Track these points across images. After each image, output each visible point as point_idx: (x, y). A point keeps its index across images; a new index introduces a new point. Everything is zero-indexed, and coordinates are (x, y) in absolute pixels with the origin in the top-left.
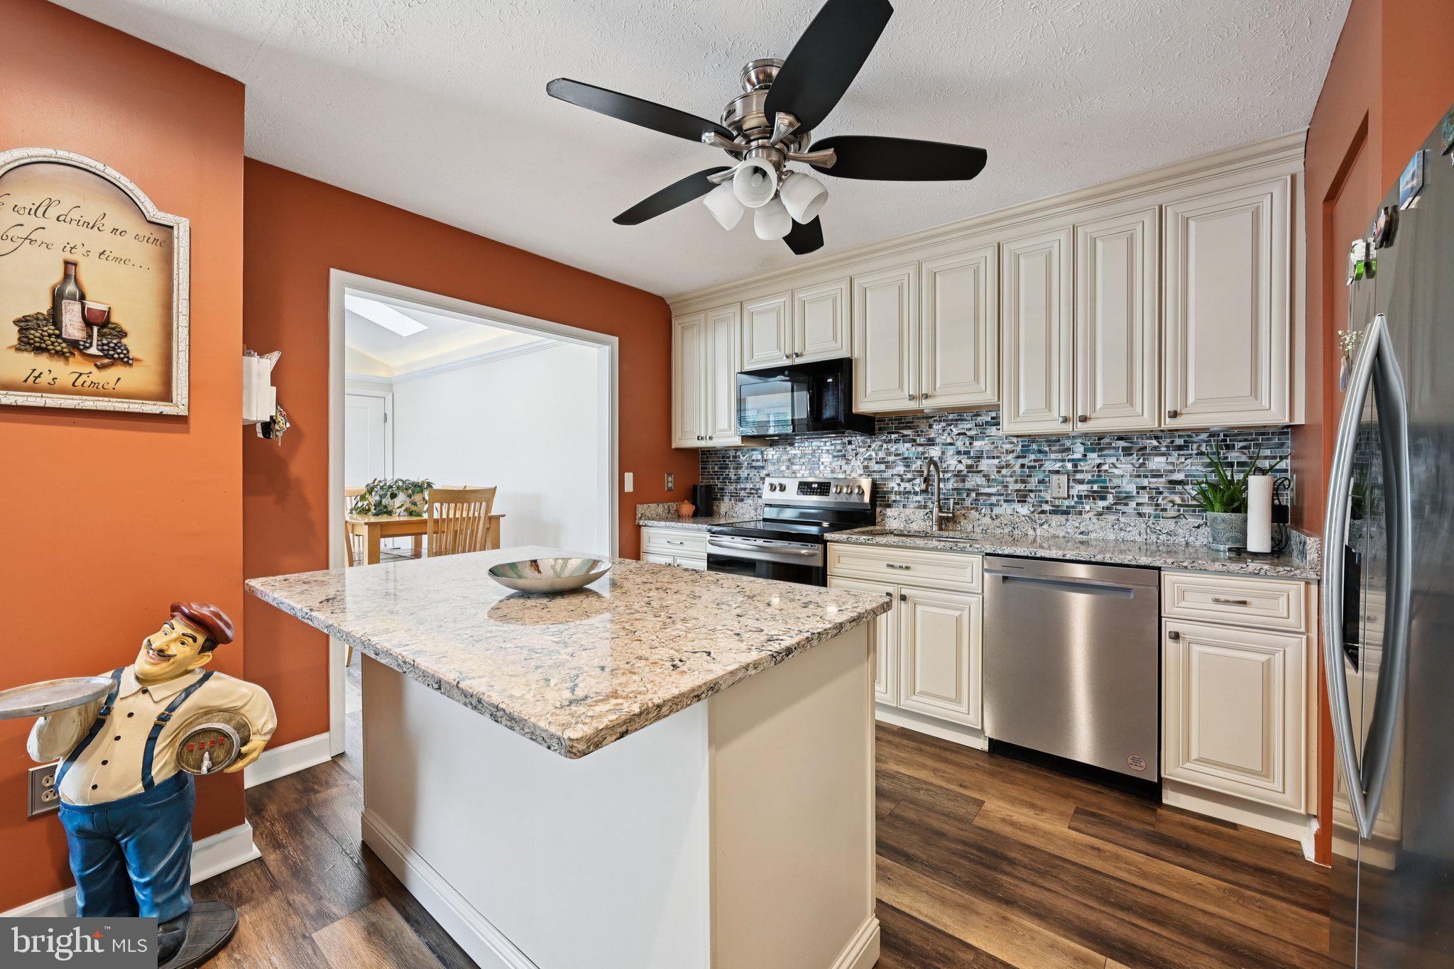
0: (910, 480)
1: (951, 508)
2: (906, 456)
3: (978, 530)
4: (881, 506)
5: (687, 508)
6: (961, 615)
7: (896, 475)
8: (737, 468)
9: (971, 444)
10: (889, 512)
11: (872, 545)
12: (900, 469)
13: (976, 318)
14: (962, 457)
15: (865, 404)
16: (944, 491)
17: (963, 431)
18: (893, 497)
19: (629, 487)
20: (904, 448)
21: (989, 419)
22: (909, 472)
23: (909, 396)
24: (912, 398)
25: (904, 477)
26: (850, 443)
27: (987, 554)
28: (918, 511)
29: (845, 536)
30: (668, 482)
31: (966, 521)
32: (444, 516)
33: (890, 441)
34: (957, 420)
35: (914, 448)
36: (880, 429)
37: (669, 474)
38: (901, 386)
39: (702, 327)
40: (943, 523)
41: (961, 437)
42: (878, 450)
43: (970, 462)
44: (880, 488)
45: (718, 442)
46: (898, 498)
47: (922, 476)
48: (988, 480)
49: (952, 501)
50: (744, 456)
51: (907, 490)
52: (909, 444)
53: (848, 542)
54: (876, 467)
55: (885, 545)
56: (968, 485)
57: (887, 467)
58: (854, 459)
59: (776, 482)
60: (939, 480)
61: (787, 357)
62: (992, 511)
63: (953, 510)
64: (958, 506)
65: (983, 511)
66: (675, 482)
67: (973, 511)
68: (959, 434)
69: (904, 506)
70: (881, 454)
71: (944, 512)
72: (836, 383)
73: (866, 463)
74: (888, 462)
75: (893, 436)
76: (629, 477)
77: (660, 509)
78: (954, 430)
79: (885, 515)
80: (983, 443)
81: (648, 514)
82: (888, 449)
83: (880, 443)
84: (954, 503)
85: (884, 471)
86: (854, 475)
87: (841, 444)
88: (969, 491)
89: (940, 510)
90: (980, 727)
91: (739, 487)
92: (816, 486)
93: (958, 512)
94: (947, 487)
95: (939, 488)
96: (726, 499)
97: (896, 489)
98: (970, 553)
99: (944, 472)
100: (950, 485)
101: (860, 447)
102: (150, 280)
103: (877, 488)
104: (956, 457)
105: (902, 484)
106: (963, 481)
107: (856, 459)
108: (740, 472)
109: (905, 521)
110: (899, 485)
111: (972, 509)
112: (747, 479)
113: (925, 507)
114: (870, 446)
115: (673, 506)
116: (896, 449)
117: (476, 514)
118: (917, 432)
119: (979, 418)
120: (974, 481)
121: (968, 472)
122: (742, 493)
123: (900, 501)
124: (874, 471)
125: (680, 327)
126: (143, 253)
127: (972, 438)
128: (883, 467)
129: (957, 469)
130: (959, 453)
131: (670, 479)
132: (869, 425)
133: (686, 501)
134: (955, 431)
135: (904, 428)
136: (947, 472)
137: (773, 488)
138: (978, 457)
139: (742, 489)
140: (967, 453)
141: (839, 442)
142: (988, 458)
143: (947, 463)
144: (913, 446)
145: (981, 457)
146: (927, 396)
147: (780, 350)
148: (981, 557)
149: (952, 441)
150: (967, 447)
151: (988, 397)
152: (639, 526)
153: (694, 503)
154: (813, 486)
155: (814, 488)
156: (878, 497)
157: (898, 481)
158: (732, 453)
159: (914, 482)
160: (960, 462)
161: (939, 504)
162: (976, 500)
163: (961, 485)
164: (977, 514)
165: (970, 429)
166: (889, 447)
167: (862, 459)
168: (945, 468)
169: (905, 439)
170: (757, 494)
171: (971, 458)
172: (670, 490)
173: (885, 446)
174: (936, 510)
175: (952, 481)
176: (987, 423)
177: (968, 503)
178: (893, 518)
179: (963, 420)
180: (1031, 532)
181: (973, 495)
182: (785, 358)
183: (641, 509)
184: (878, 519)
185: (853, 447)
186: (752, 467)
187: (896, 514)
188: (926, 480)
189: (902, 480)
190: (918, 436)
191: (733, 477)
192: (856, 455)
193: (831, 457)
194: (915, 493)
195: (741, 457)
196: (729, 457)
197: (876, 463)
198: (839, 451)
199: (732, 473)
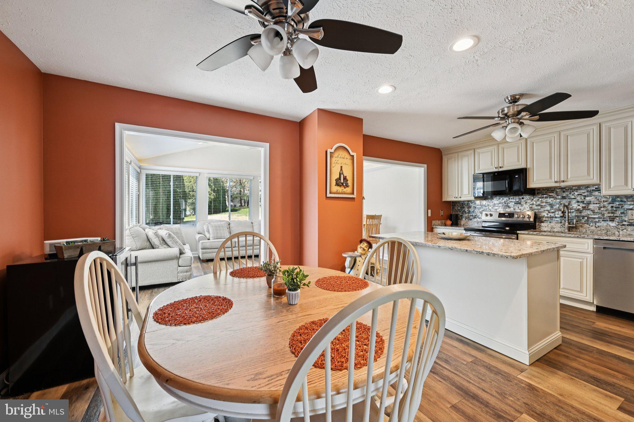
0: (553, 213)
1: (575, 223)
2: (551, 203)
3: (589, 232)
4: (538, 222)
5: (449, 222)
6: (582, 261)
7: (546, 210)
8: (469, 208)
9: (584, 198)
10: (542, 224)
11: (540, 235)
12: (548, 208)
13: (589, 152)
14: (580, 203)
15: (532, 184)
16: (571, 217)
17: (580, 193)
18: (544, 219)
19: (429, 215)
20: (550, 200)
21: (594, 189)
22: (552, 209)
23: (555, 181)
24: (556, 182)
25: (550, 211)
26: (523, 198)
27: (595, 239)
28: (557, 224)
29: (527, 232)
30: (441, 213)
31: (582, 228)
32: (368, 223)
33: (543, 198)
34: (577, 189)
35: (555, 200)
36: (538, 193)
37: (442, 211)
38: (551, 178)
39: (456, 158)
40: (570, 229)
41: (579, 196)
42: (537, 201)
43: (584, 205)
44: (538, 215)
45: (463, 199)
46: (547, 219)
47: (561, 211)
48: (594, 213)
49: (575, 221)
50: (472, 204)
51: (552, 216)
52: (552, 199)
53: (528, 234)
54: (536, 208)
55: (546, 235)
56: (583, 214)
57: (541, 207)
59: (488, 213)
60: (568, 212)
61: (496, 168)
62: (596, 224)
63: (576, 224)
64: (578, 223)
65: (591, 224)
66: (444, 213)
67: (586, 225)
68: (578, 195)
69: (550, 222)
70: (538, 203)
71: (570, 225)
72: (519, 177)
73: (531, 206)
75: (545, 196)
76: (429, 211)
77: (439, 222)
79: (540, 225)
80: (591, 198)
81: (436, 224)
82: (542, 201)
83: (538, 198)
84: (576, 221)
85: (540, 209)
86: (524, 210)
87: (519, 199)
88: (583, 217)
89: (569, 223)
90: (592, 301)
91: (469, 215)
92: (507, 214)
93: (578, 225)
94: (572, 215)
95: (568, 216)
96: (464, 219)
97: (546, 215)
98: (587, 238)
99: (571, 209)
100: (574, 214)
101: (528, 200)
102: (350, 168)
103: (537, 215)
104: (577, 203)
105: (549, 214)
106: (581, 213)
108: (470, 209)
109: (551, 228)
110: (547, 214)
111: (585, 223)
112: (473, 212)
113: (561, 223)
114: (533, 200)
115: (443, 221)
116: (546, 201)
117: (371, 223)
119: (589, 188)
120: (585, 213)
121: (583, 209)
122: (471, 217)
123: (548, 221)
124: (535, 209)
125: (446, 158)
126: (349, 162)
127: (585, 196)
128: (539, 207)
129: (577, 208)
130: (578, 202)
131: (442, 212)
132: (533, 192)
133: (448, 220)
134: (576, 193)
135: (550, 193)
136: (572, 209)
137: (487, 215)
138: (589, 204)
139: (471, 216)
140: (583, 202)
141: (518, 198)
142: (593, 204)
143: (572, 206)
144: (554, 199)
145: (590, 204)
146: (563, 181)
147: (492, 166)
148: (592, 240)
149: (575, 197)
150: (583, 200)
151: (595, 181)
152: (433, 228)
153: (451, 220)
155: (506, 215)
156: (537, 219)
157: (547, 212)
158: (466, 203)
159: (555, 213)
160: (579, 205)
161: (568, 221)
162: (587, 220)
163: (579, 214)
164: (588, 226)
165: (584, 193)
166: (542, 200)
167: (529, 205)
168: (571, 208)
169: (550, 197)
170: (478, 217)
171: (585, 204)
172: (442, 215)
173: (540, 199)
174: (567, 224)
175: (575, 213)
176: (593, 190)
177: (583, 221)
178: (545, 226)
179: (580, 189)
180: (617, 232)
181: (586, 218)
182: (495, 168)
183: (434, 222)
184: (537, 227)
185: (525, 200)
186: (476, 208)
187: (546, 225)
188: (562, 212)
189: (549, 212)
190: (557, 195)
191: (467, 211)
192: (526, 203)
193: (514, 204)
194: (556, 217)
195: (471, 204)
196: (465, 204)
197: (536, 206)
198: (517, 201)
199: (466, 210)
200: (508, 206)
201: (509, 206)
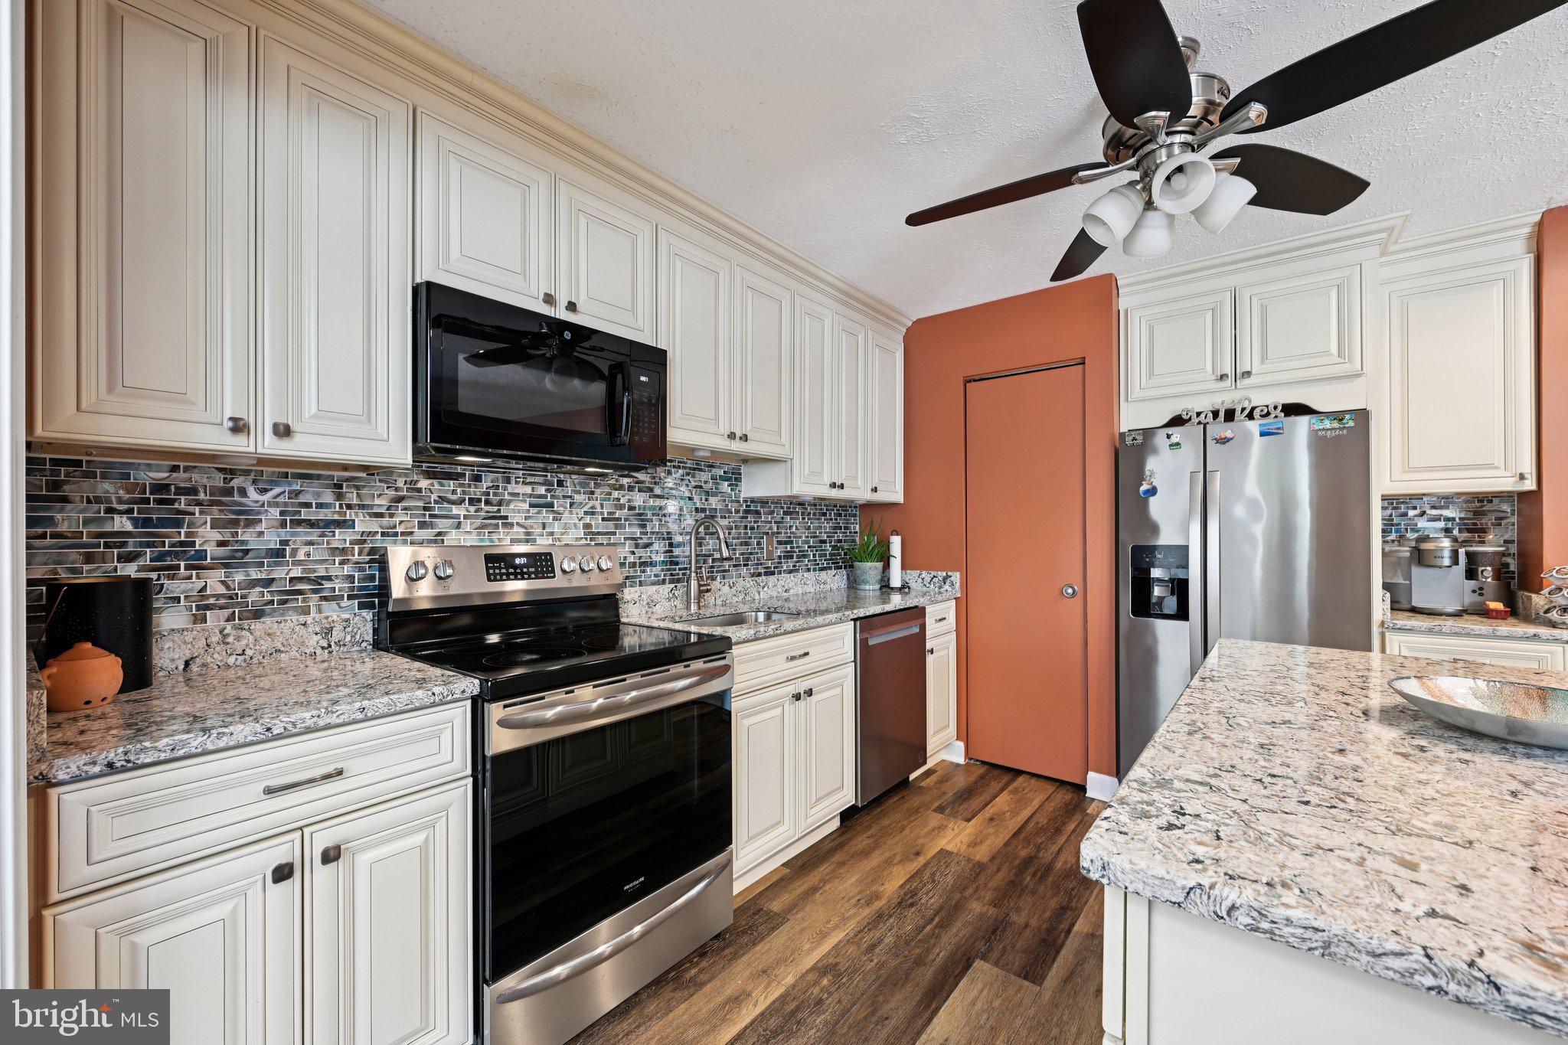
0: (647, 547)
2: (641, 511)
7: (629, 538)
9: (706, 500)
10: (624, 593)
12: (634, 529)
14: (699, 518)
17: (700, 483)
18: (629, 571)
20: (639, 499)
22: (646, 534)
25: (639, 541)
26: (560, 483)
28: (659, 588)
33: (621, 487)
34: (694, 469)
35: (651, 501)
41: (698, 490)
42: (605, 500)
46: (635, 571)
51: (645, 559)
52: (644, 494)
54: (602, 526)
56: (705, 548)
57: (617, 526)
58: (567, 512)
62: (725, 579)
65: (718, 578)
68: (696, 486)
69: (644, 583)
70: (609, 507)
74: (619, 519)
75: (625, 481)
78: (691, 479)
80: (717, 499)
82: (618, 499)
83: (607, 490)
85: (614, 534)
87: (545, 483)
88: (706, 558)
92: (524, 562)
97: (632, 558)
101: (576, 492)
104: (692, 517)
105: (637, 551)
106: (703, 543)
107: (571, 513)
109: (648, 604)
110: (634, 553)
112: (277, 552)
113: (665, 581)
114: (592, 493)
116: (629, 501)
118: (654, 478)
119: (715, 470)
124: (599, 533)
127: (709, 492)
130: (695, 511)
134: (693, 482)
136: (686, 534)
139: (253, 583)
143: (684, 522)
144: (649, 498)
145: (715, 517)
149: (688, 494)
150: (704, 504)
154: (518, 561)
155: (521, 566)
160: (696, 521)
165: (707, 482)
166: (620, 496)
167: (580, 513)
168: (684, 528)
169: (639, 486)
170: (315, 591)
171: (708, 517)
173: (614, 494)
174: (694, 584)
176: (721, 477)
179: (701, 469)
180: (757, 597)
185: (566, 491)
186: (299, 523)
187: (636, 596)
189: (637, 546)
190: (655, 483)
192: (572, 505)
193: (526, 506)
194: (652, 564)
195: (253, 494)
196: (193, 491)
197: (603, 519)
198: (540, 496)
199: (207, 537)
200: (501, 518)
201: (506, 517)
